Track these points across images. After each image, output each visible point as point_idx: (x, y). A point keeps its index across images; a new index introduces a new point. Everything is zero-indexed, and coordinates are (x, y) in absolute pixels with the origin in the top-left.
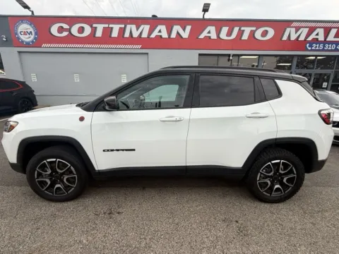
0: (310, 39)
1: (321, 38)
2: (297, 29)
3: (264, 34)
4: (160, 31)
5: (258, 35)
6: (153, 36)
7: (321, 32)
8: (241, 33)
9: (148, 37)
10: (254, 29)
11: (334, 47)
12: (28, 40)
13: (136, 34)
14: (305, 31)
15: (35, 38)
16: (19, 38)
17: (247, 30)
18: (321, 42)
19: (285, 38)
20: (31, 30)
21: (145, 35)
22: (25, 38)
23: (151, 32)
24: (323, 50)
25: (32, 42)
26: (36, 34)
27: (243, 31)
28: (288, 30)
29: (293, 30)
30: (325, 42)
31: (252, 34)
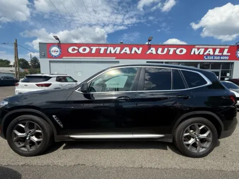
0: (205, 54)
1: (212, 53)
2: (198, 49)
3: (181, 51)
4: (126, 50)
5: (178, 52)
6: (122, 52)
7: (211, 50)
8: (169, 51)
9: (120, 53)
10: (175, 49)
11: (219, 58)
12: (56, 55)
13: (113, 52)
14: (203, 50)
15: (60, 54)
16: (51, 54)
17: (172, 50)
18: (211, 56)
19: (192, 53)
20: (58, 50)
21: (118, 52)
22: (54, 54)
23: (121, 51)
24: (213, 59)
25: (58, 56)
26: (60, 52)
27: (170, 50)
28: (193, 50)
29: (196, 49)
30: (214, 55)
31: (175, 51)
